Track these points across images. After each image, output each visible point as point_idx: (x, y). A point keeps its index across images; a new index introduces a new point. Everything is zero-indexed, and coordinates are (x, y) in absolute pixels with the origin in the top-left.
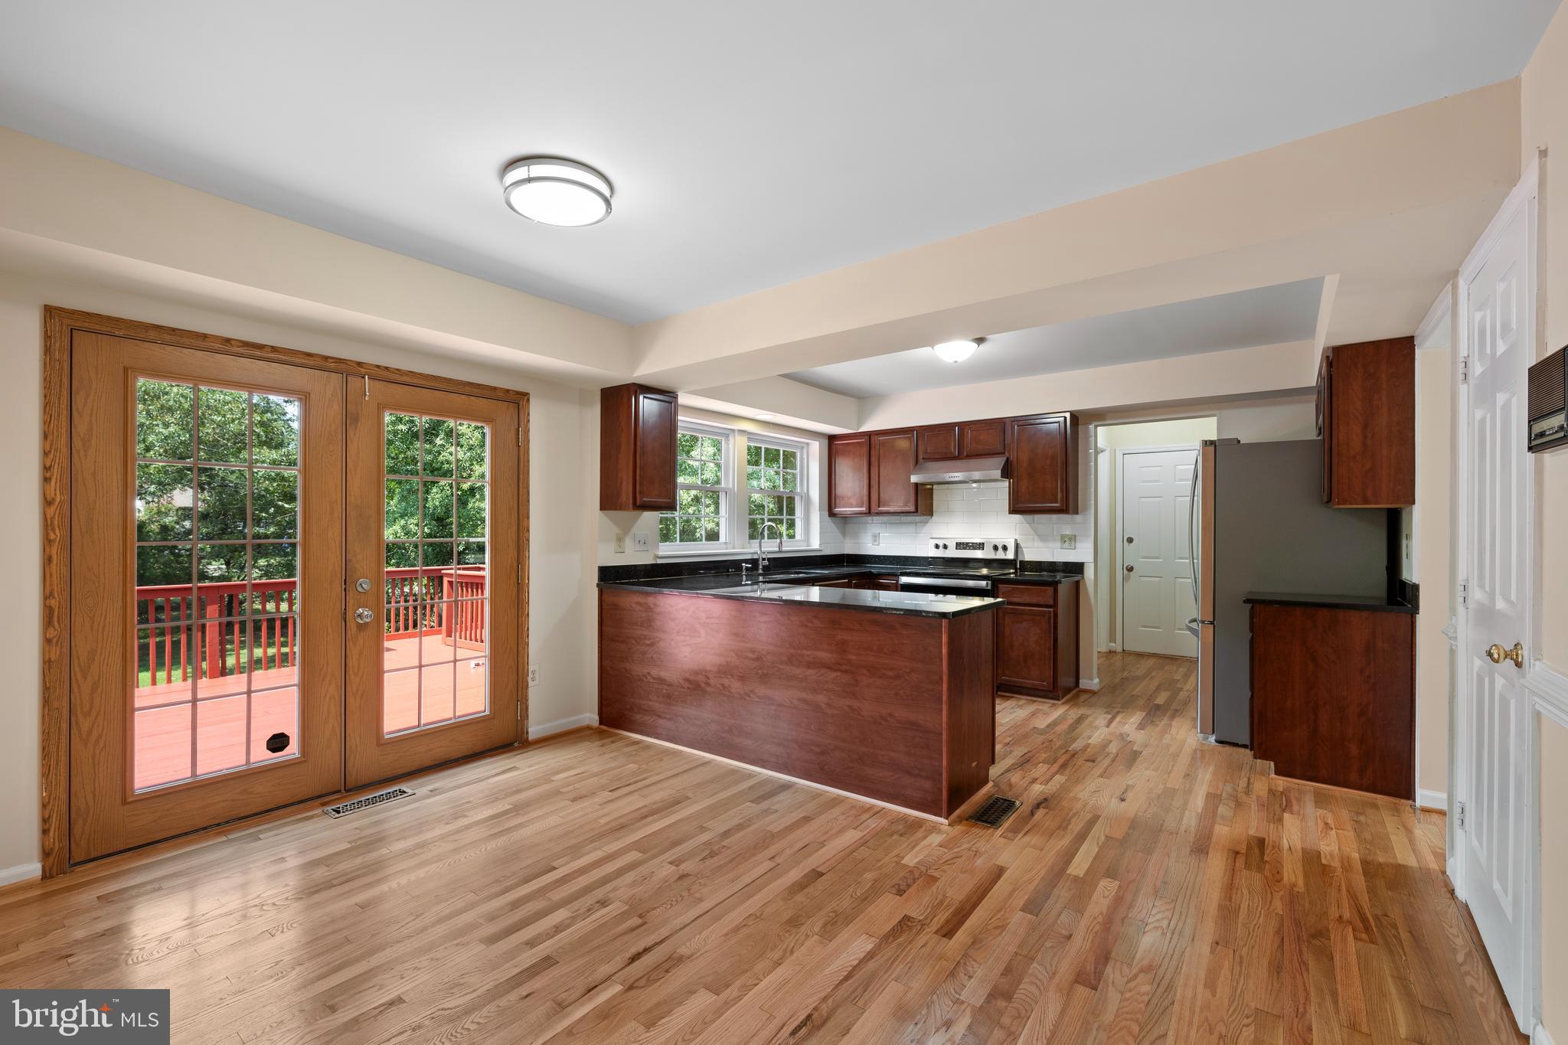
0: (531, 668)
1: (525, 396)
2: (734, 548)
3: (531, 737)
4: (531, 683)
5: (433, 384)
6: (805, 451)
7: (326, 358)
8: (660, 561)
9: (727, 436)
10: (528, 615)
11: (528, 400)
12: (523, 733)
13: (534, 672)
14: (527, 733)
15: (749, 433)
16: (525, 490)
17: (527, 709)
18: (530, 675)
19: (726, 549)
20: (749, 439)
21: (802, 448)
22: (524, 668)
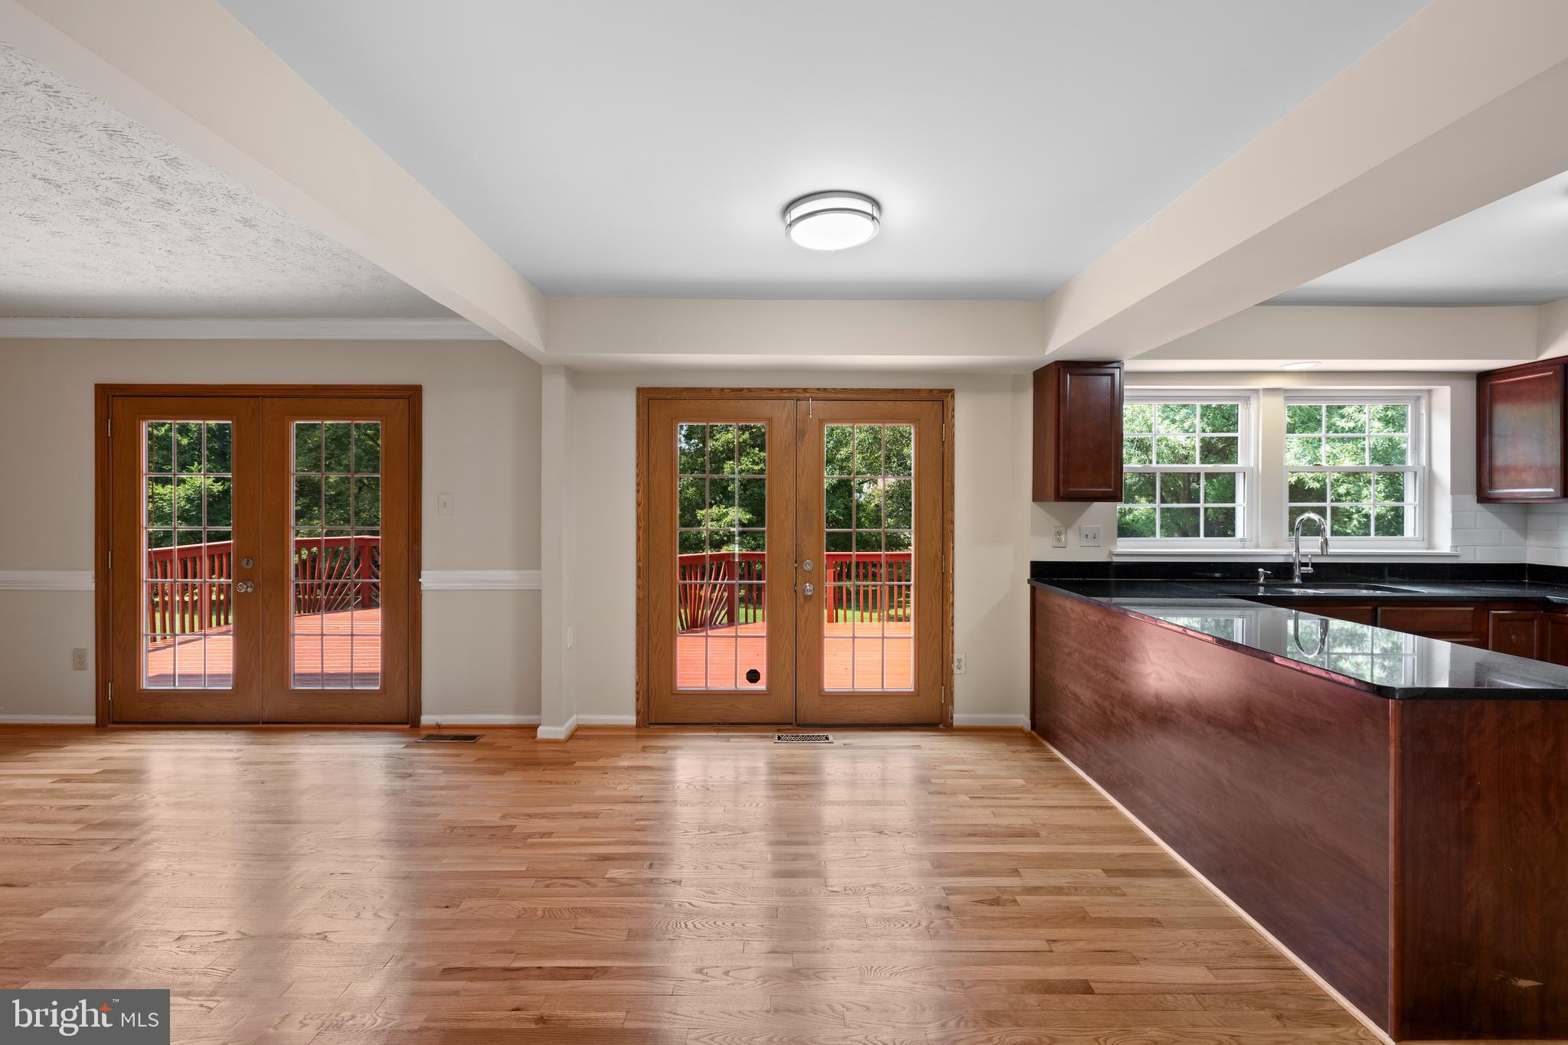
0: (956, 656)
1: (949, 393)
2: (1257, 547)
3: (955, 724)
4: (956, 671)
5: (863, 396)
6: (1423, 403)
7: (782, 390)
8: (1116, 559)
9: (1247, 399)
10: (953, 604)
11: (953, 396)
12: (947, 717)
13: (959, 661)
14: (952, 718)
15: (1286, 391)
16: (949, 484)
17: (952, 694)
18: (956, 663)
19: (1243, 548)
20: (1287, 399)
21: (1418, 399)
22: (948, 654)
